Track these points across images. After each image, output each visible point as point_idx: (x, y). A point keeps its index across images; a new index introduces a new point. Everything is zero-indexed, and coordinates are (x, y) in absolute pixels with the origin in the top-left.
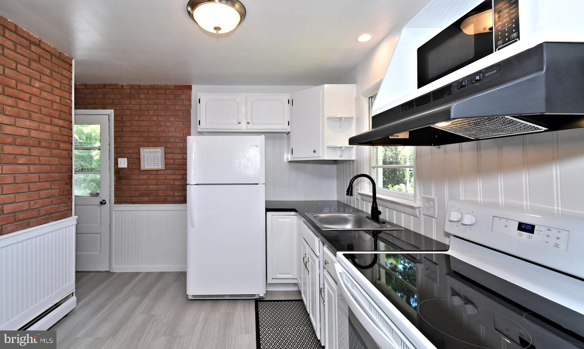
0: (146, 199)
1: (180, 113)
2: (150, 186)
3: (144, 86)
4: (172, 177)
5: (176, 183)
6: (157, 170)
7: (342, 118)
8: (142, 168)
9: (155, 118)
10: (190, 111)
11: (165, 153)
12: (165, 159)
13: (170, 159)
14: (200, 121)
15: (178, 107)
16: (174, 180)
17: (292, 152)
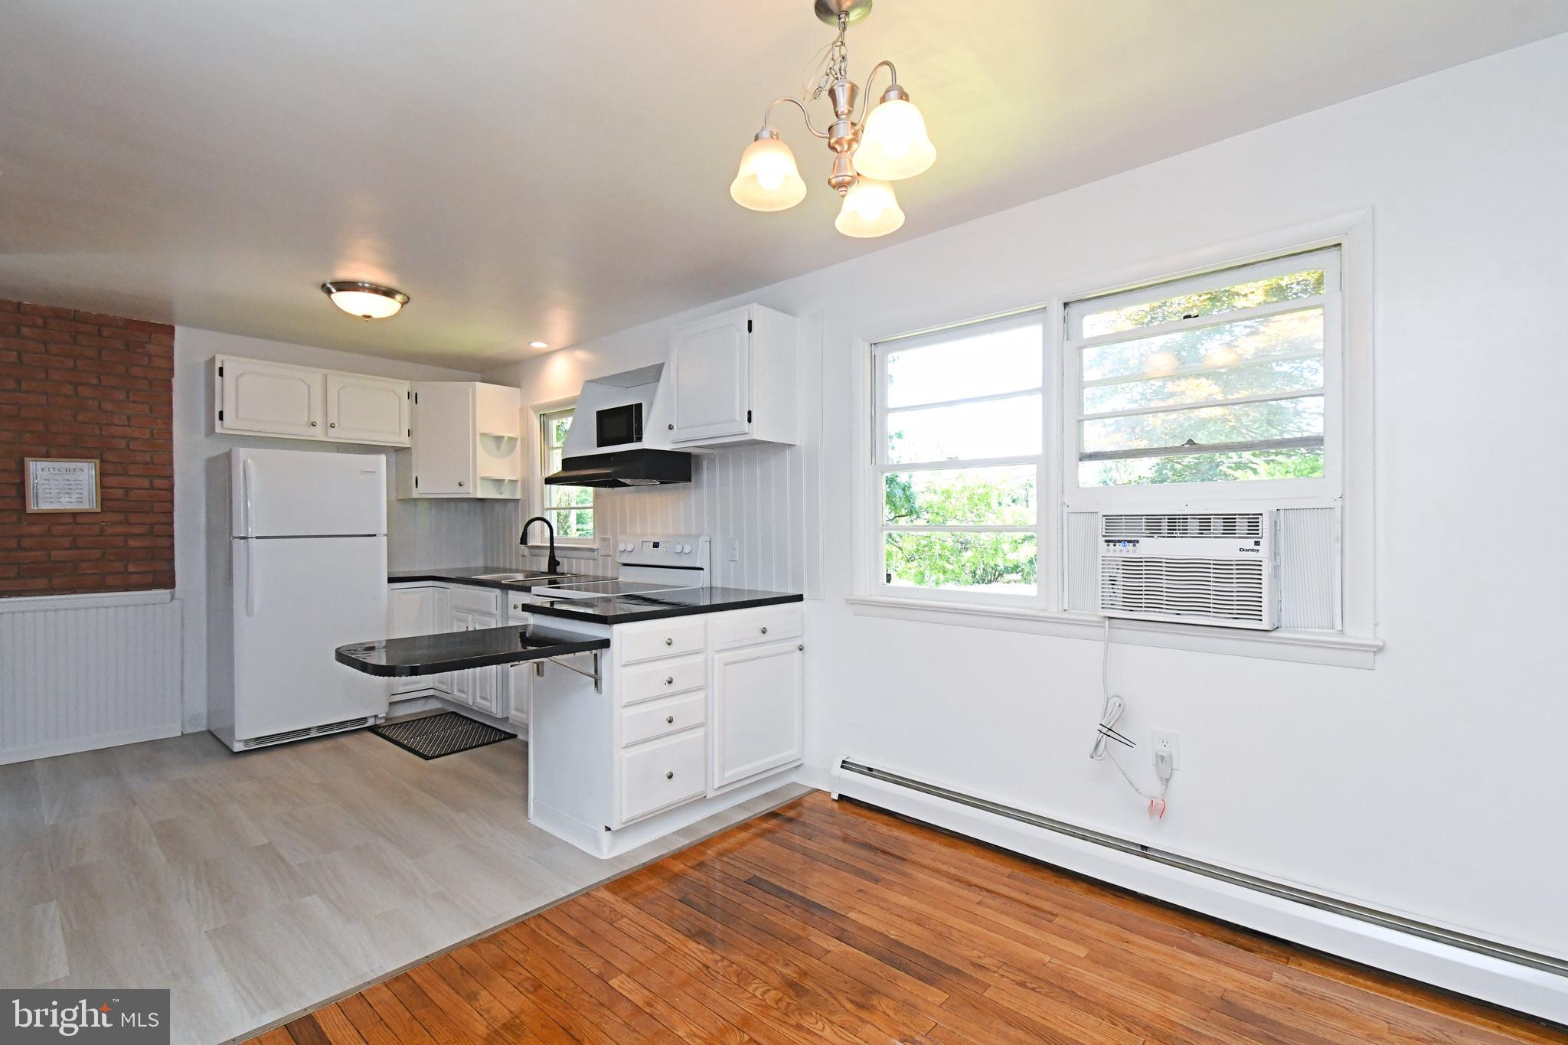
0: (44, 582)
1: (142, 385)
2: (54, 552)
3: (33, 308)
4: (120, 529)
5: (132, 543)
6: (76, 514)
7: (503, 437)
8: (31, 509)
9: (68, 390)
10: (171, 382)
11: (101, 473)
12: (102, 487)
13: (112, 488)
14: (221, 413)
15: (136, 371)
16: (127, 536)
17: (417, 484)
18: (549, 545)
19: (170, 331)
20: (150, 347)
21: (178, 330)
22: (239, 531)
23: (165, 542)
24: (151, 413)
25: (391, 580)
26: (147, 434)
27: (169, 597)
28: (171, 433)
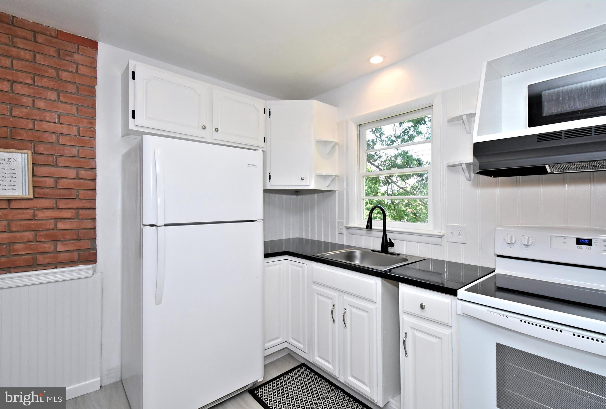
4: (51, 214)
5: (61, 226)
6: (10, 200)
9: (5, 87)
11: (33, 163)
12: (34, 176)
14: (133, 112)
15: (65, 75)
16: (57, 219)
17: (270, 178)
18: (382, 228)
19: (94, 45)
20: (76, 57)
21: (101, 45)
22: (147, 220)
23: (89, 226)
24: (78, 114)
25: (266, 256)
26: (74, 131)
27: (90, 273)
28: (94, 132)
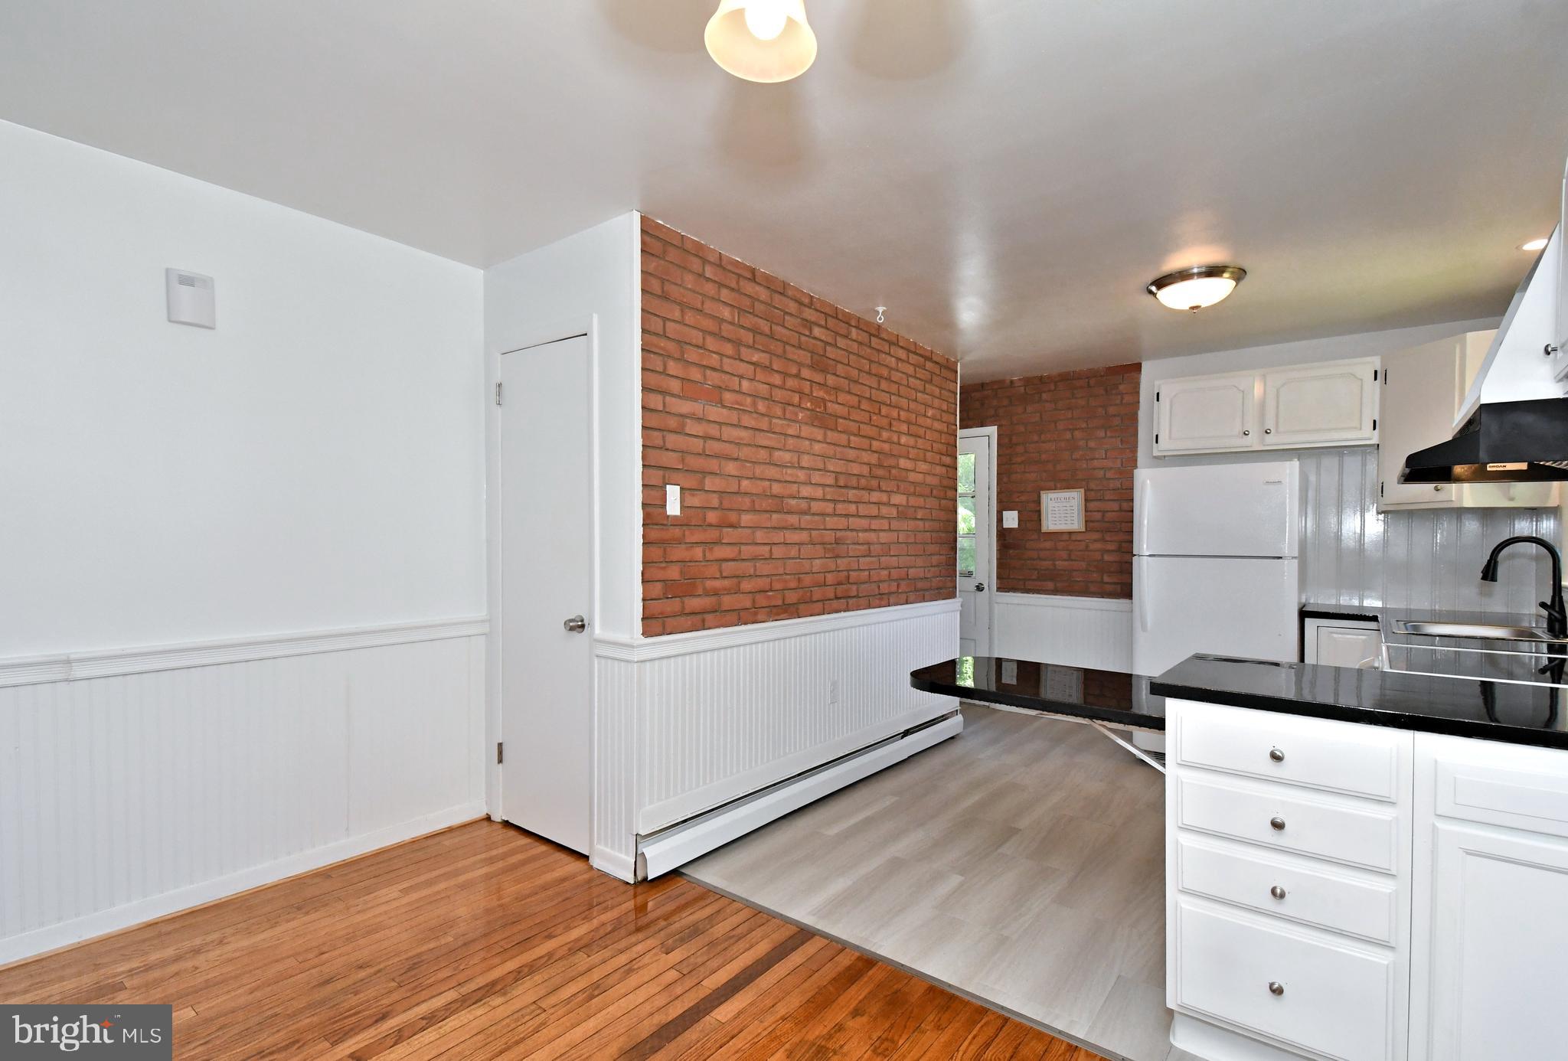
0: (1050, 585)
1: (1117, 421)
2: (1057, 563)
3: (1049, 377)
4: (1098, 546)
5: (1107, 558)
6: (1070, 533)
8: (1044, 529)
9: (1068, 436)
10: (1137, 415)
11: (1085, 500)
12: (1086, 511)
13: (1093, 511)
14: (1157, 437)
15: (1111, 410)
16: (1104, 552)
19: (1138, 367)
20: (1122, 387)
21: (1146, 367)
24: (1122, 444)
25: (1303, 615)
26: (1118, 464)
27: (1127, 608)
